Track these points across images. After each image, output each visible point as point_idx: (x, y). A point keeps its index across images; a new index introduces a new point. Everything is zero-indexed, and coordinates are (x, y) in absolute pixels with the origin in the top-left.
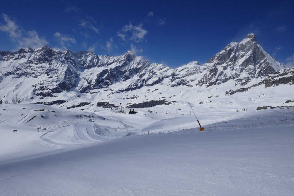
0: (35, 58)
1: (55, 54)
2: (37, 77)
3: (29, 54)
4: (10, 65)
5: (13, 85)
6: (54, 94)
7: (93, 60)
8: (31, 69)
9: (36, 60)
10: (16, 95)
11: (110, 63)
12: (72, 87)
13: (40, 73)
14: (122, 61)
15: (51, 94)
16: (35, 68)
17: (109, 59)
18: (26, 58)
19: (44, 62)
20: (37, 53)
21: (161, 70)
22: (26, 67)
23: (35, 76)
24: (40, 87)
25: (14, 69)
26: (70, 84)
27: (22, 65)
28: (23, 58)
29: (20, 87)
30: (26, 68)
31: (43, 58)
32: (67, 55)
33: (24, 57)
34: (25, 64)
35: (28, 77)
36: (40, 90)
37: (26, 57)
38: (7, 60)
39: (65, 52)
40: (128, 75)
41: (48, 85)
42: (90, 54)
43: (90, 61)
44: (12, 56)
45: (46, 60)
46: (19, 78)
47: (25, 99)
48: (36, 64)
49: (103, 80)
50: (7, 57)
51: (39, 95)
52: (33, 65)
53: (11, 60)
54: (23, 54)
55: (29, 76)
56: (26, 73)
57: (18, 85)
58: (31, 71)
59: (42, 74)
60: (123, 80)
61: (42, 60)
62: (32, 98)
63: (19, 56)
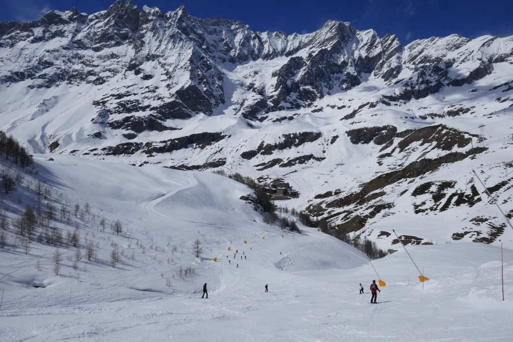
0: (91, 35)
1: (150, 18)
2: (104, 82)
3: (72, 26)
4: (20, 54)
5: (31, 105)
6: (169, 123)
7: (249, 41)
8: (83, 63)
9: (96, 40)
10: (44, 128)
11: (292, 49)
12: (217, 105)
13: (110, 70)
14: (327, 40)
15: (160, 121)
16: (95, 58)
17: (288, 41)
18: (67, 37)
19: (118, 44)
20: (96, 23)
21: (457, 48)
22: (69, 60)
23: (97, 79)
24: (119, 104)
25: (31, 64)
26: (210, 94)
27: (56, 54)
28: (57, 39)
29: (52, 107)
30: (67, 61)
31: (115, 31)
32: (183, 22)
33: (61, 34)
34: (64, 52)
35: (76, 83)
36: (120, 113)
37: (66, 34)
38: (12, 45)
39: (176, 14)
40: (356, 74)
41: (143, 95)
42: (237, 26)
43: (243, 45)
44: (25, 33)
45: (125, 37)
46: (48, 87)
47: (74, 137)
48: (97, 50)
49: (296, 86)
50: (11, 38)
51: (119, 127)
52: (88, 53)
53: (21, 44)
54: (56, 27)
55: (78, 80)
56: (67, 73)
57: (47, 103)
58: (82, 67)
59: (118, 72)
60: (344, 86)
61: (111, 38)
62: (98, 135)
63: (44, 32)
